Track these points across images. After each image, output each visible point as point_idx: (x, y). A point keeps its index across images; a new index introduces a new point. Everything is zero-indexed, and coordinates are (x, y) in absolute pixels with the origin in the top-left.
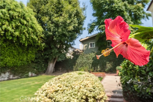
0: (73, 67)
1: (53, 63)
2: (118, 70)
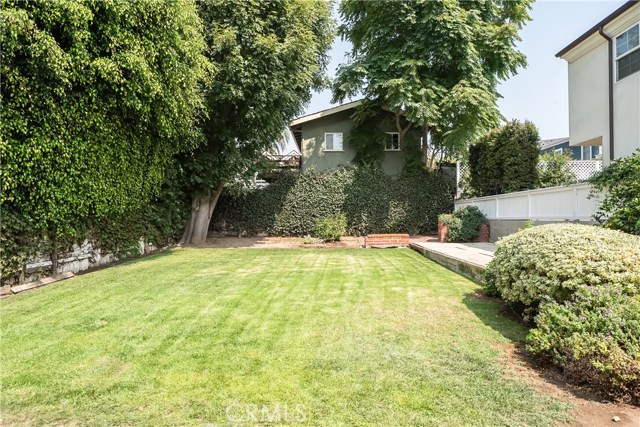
0: (274, 220)
1: (211, 202)
2: (444, 225)
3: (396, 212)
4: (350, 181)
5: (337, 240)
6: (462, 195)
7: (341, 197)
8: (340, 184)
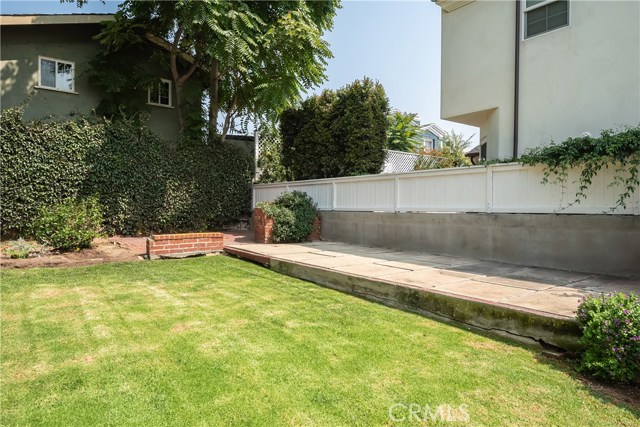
2: (269, 217)
3: (177, 198)
4: (97, 143)
5: (85, 245)
6: (262, 177)
7: (79, 169)
8: (77, 146)
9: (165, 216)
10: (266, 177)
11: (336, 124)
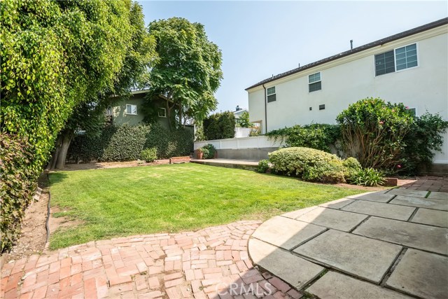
2: (201, 152)
9: (168, 153)
10: (198, 139)
11: (220, 123)
